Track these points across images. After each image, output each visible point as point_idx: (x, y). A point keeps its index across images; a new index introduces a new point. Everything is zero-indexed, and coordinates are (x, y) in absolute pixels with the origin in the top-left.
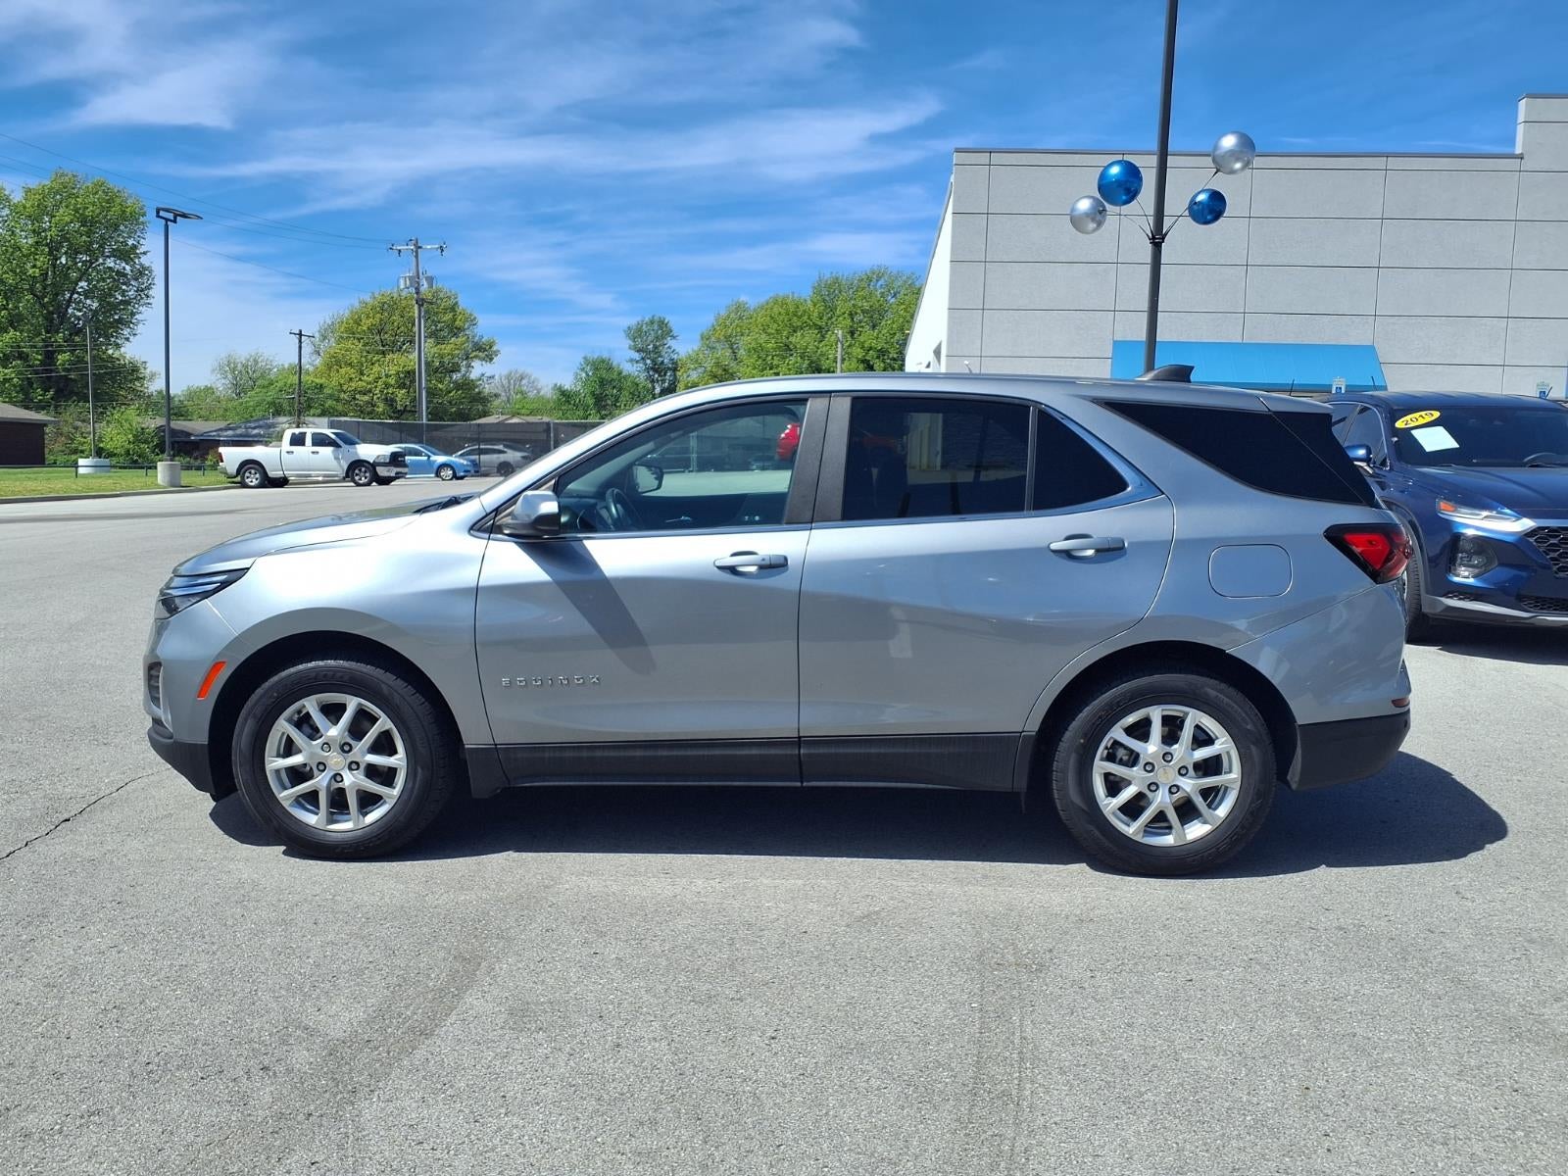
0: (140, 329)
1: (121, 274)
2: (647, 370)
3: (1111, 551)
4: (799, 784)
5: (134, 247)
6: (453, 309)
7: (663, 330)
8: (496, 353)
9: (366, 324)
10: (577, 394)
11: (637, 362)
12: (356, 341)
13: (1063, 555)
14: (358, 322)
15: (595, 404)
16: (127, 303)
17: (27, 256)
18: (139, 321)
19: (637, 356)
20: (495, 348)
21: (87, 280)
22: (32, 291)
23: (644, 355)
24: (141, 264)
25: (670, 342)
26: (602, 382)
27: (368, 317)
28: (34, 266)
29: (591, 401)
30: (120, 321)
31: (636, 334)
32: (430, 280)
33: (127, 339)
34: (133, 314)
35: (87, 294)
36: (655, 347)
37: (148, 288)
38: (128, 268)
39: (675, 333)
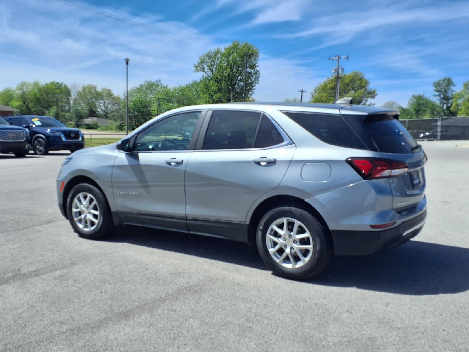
0: (255, 91)
1: (251, 73)
2: (441, 99)
3: (271, 163)
4: (187, 232)
5: (255, 64)
6: (361, 79)
7: (449, 82)
8: (376, 95)
9: (329, 86)
10: (408, 110)
11: (437, 96)
12: (325, 93)
13: (257, 164)
14: (326, 86)
15: (416, 114)
16: (252, 83)
17: (224, 69)
18: (254, 89)
19: (437, 93)
20: (376, 93)
21: (241, 76)
22: (225, 81)
23: (440, 93)
24: (257, 70)
25: (452, 87)
26: (419, 104)
27: (330, 84)
28: (226, 73)
29: (414, 112)
30: (250, 89)
31: (437, 85)
32: (343, 69)
33: (251, 95)
34: (253, 86)
35: (241, 81)
36: (445, 90)
37: (258, 77)
38: (253, 71)
39: (455, 84)
